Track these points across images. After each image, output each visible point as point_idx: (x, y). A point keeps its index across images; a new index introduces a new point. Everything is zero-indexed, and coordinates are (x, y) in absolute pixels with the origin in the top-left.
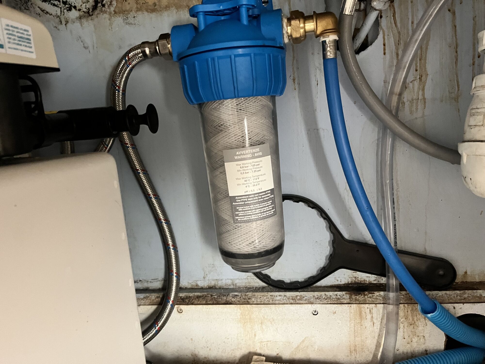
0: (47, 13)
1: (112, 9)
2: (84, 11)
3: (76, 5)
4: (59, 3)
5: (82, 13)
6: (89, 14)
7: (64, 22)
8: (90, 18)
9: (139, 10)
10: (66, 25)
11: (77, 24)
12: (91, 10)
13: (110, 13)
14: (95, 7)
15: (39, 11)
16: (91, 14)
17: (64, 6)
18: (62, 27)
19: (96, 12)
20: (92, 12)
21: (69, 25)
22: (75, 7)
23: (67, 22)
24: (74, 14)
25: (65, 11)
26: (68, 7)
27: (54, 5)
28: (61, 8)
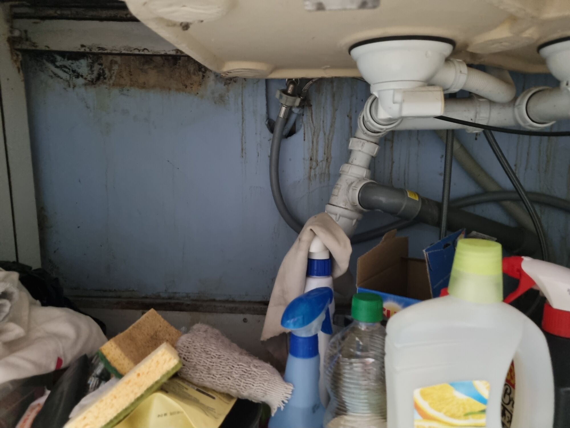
0: (59, 77)
1: (111, 82)
2: (89, 80)
3: (83, 74)
4: (69, 71)
5: (87, 82)
6: (93, 83)
7: (72, 86)
8: (93, 86)
9: (131, 85)
10: (73, 88)
11: (83, 89)
12: (95, 80)
13: (110, 85)
14: (98, 79)
15: (52, 74)
16: (94, 83)
17: (73, 73)
18: (70, 89)
19: (99, 83)
20: (95, 82)
21: (76, 89)
22: (82, 76)
23: (74, 86)
24: (81, 81)
25: (74, 77)
26: (76, 75)
27: (65, 71)
28: (70, 75)
